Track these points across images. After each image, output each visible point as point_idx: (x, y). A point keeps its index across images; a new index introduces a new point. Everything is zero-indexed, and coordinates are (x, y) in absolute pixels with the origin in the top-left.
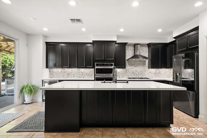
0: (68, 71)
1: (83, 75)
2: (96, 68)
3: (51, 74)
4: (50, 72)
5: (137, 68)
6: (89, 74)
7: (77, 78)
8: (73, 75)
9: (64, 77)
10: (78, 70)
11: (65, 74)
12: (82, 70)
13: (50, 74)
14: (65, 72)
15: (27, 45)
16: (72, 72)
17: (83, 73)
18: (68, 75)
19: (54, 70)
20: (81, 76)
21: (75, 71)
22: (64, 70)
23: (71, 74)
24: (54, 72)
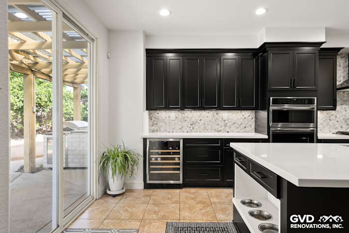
0: (191, 118)
1: (226, 126)
2: (272, 108)
3: (153, 122)
4: (150, 118)
6: (242, 124)
7: (212, 132)
8: (203, 127)
9: (183, 132)
10: (215, 113)
11: (185, 124)
12: (225, 114)
13: (151, 123)
14: (186, 119)
15: (109, 54)
16: (201, 120)
17: (226, 122)
18: (192, 127)
19: (160, 114)
20: (223, 127)
21: (208, 117)
22: (183, 115)
23: (199, 123)
24: (160, 118)
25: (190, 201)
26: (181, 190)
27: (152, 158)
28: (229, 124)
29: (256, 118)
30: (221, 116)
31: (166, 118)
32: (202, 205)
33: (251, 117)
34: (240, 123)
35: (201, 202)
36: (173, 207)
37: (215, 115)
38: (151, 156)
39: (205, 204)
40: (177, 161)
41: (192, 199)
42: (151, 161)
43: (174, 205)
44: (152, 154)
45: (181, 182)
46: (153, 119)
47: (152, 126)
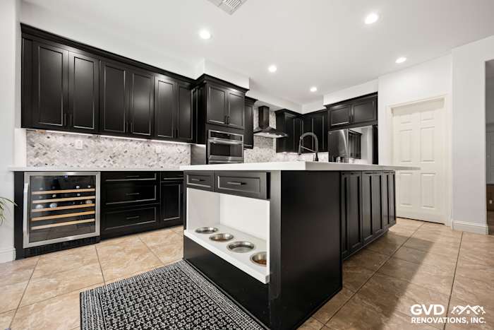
0: (111, 148)
1: (159, 160)
2: (210, 141)
3: (37, 151)
4: (31, 144)
5: (262, 150)
6: (177, 158)
8: (128, 160)
9: (98, 166)
11: (101, 156)
12: (158, 147)
13: (33, 152)
14: (103, 149)
16: (126, 152)
17: (160, 156)
18: (112, 161)
19: (53, 139)
20: (156, 162)
21: (136, 148)
22: (99, 144)
23: (124, 156)
24: (53, 147)
25: (117, 254)
26: (96, 245)
27: (37, 204)
28: (163, 158)
29: (192, 153)
30: (153, 148)
31: (65, 145)
32: (137, 254)
33: (186, 152)
34: (175, 158)
35: (133, 251)
36: (88, 269)
37: (146, 146)
38: (34, 202)
39: (140, 252)
40: (89, 204)
41: (119, 250)
42: (33, 211)
43: (88, 266)
44: (37, 197)
45: (97, 233)
46: (37, 146)
47: (35, 157)
